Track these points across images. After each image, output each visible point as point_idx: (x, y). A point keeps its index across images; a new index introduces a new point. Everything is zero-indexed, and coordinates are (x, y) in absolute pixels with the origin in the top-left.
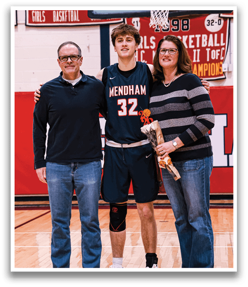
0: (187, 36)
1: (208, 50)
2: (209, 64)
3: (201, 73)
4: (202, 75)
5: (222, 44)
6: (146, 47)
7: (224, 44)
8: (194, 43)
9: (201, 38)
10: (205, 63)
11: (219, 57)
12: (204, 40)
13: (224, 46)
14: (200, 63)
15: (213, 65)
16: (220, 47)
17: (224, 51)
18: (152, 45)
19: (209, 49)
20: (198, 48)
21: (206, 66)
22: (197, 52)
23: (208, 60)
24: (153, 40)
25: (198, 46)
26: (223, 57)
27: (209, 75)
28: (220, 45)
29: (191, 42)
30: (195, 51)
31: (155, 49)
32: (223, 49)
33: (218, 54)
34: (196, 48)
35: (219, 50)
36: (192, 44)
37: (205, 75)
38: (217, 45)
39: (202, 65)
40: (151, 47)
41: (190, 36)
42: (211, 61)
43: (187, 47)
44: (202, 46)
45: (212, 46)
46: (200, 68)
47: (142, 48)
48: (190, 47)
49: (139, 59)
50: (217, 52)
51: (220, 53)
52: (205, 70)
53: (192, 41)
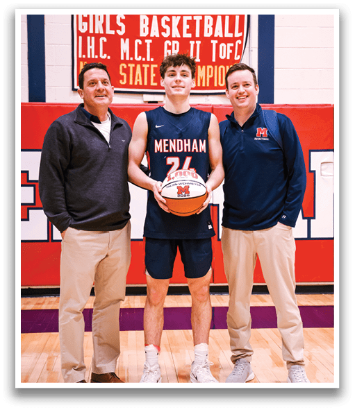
0: (179, 17)
1: (214, 42)
2: (216, 67)
3: (201, 81)
4: (204, 85)
5: (237, 35)
6: (109, 32)
7: (241, 34)
8: (192, 30)
9: (202, 22)
10: (209, 65)
11: (232, 55)
12: (208, 26)
13: (241, 38)
14: (201, 64)
15: (222, 69)
16: (233, 40)
17: (240, 46)
18: (120, 28)
19: (216, 42)
20: (198, 39)
21: (210, 69)
22: (195, 45)
23: (214, 60)
24: (122, 21)
25: (198, 35)
26: (239, 56)
27: (216, 85)
28: (234, 35)
29: (186, 27)
30: (192, 43)
31: (124, 37)
32: (239, 42)
33: (230, 51)
34: (194, 38)
35: (232, 45)
36: (188, 31)
37: (208, 85)
38: (228, 35)
39: (204, 67)
40: (118, 31)
41: (184, 17)
42: (220, 62)
43: (179, 36)
44: (205, 36)
45: (221, 36)
46: (201, 72)
47: (102, 32)
48: (184, 36)
49: (97, 52)
50: (229, 48)
51: (233, 48)
52: (209, 76)
53: (188, 27)
